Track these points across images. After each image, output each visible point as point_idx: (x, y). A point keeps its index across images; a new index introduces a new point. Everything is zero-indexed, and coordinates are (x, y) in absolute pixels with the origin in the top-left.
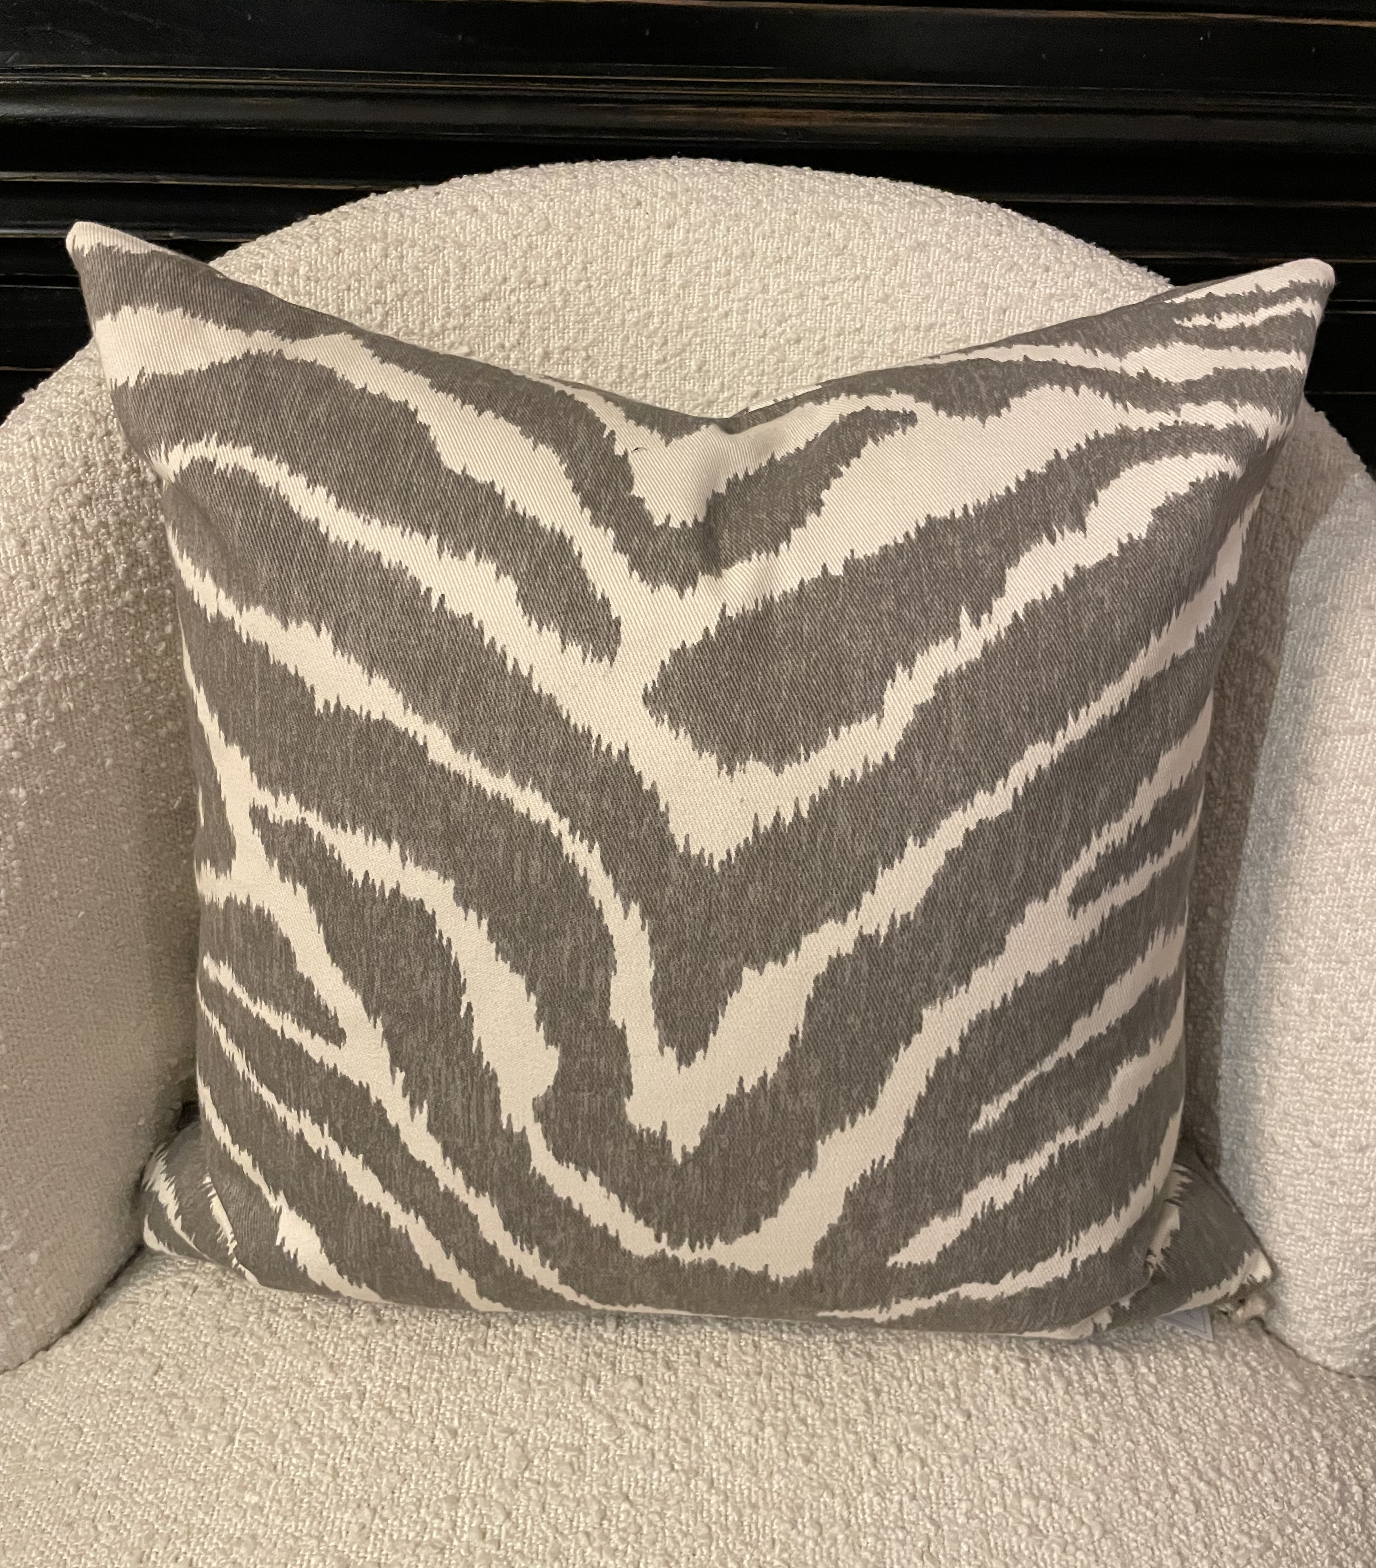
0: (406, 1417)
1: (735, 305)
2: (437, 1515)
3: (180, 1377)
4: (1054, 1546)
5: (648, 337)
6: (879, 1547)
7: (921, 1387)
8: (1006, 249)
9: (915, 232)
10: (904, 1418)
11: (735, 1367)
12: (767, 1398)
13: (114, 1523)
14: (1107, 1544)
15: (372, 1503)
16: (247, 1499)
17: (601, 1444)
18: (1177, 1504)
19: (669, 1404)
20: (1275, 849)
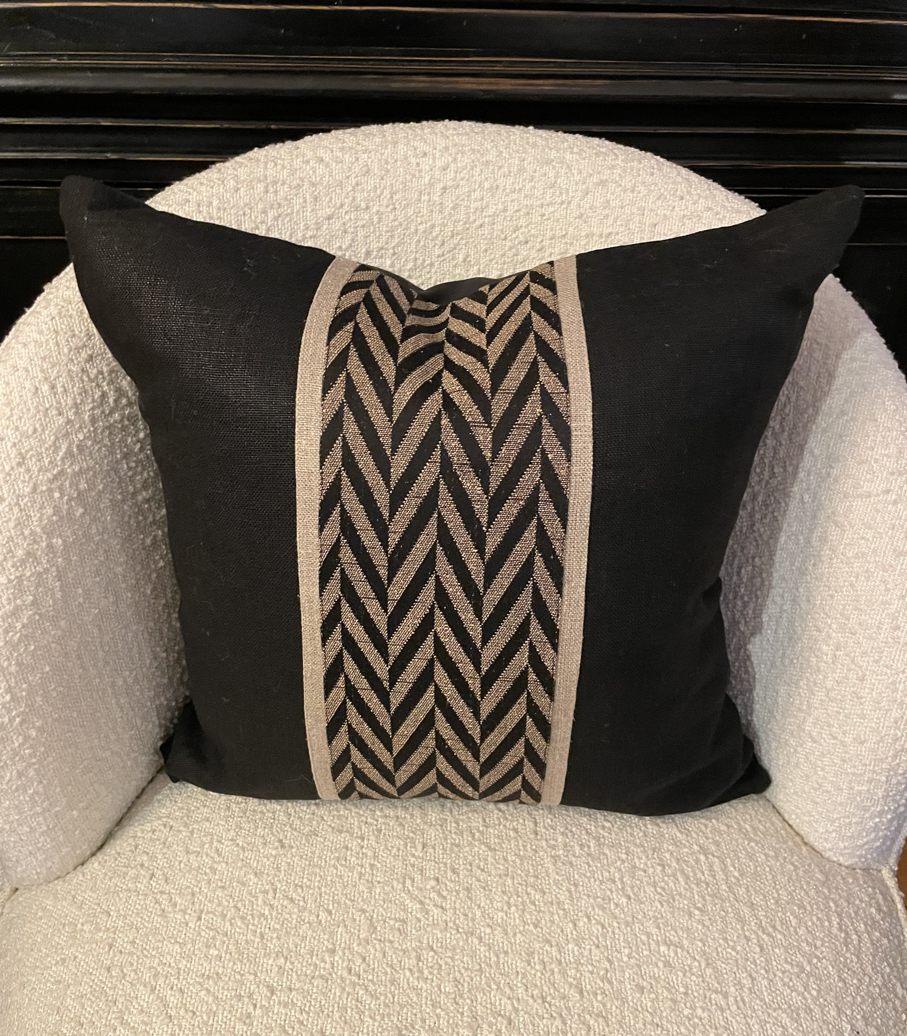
0: (301, 903)
1: (487, 220)
2: (323, 961)
3: (166, 881)
4: (679, 973)
5: (432, 240)
6: (578, 975)
7: (601, 882)
8: (656, 185)
9: (599, 173)
10: (592, 900)
11: (493, 872)
12: (511, 889)
13: (134, 968)
14: (709, 971)
15: (285, 954)
16: (211, 952)
17: (417, 918)
18: (750, 947)
19: (454, 893)
20: (814, 565)
